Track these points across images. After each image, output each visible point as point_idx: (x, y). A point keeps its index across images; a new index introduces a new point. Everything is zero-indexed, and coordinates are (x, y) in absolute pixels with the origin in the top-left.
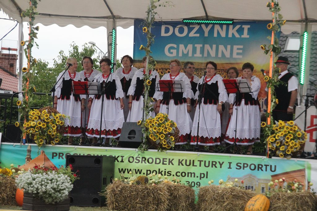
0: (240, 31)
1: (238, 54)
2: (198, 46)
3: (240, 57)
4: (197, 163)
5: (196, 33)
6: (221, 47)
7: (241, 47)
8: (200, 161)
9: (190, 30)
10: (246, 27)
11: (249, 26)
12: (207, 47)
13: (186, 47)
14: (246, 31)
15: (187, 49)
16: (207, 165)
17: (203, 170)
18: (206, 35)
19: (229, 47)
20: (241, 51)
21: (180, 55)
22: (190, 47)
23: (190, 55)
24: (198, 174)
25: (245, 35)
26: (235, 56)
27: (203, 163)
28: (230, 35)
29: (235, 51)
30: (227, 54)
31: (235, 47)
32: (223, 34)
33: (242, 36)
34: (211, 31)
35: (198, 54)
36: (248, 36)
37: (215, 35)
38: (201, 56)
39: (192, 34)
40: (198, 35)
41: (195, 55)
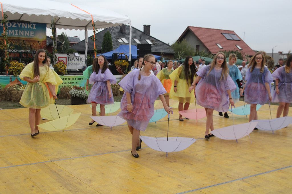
0: (32, 26)
1: (32, 35)
2: (17, 31)
3: (33, 36)
4: (74, 79)
5: (15, 26)
6: (26, 32)
7: (33, 32)
8: (76, 78)
9: (13, 24)
10: (34, 25)
11: (35, 25)
12: (20, 31)
13: (12, 31)
14: (34, 26)
15: (12, 32)
16: (78, 79)
17: (76, 81)
18: (19, 27)
19: (29, 32)
20: (33, 34)
21: (10, 34)
22: (13, 31)
23: (13, 34)
24: (75, 83)
25: (34, 28)
26: (31, 35)
27: (76, 79)
28: (29, 28)
29: (31, 34)
30: (28, 35)
31: (31, 32)
32: (26, 27)
33: (33, 28)
34: (21, 26)
35: (17, 34)
36: (35, 28)
37: (23, 27)
38: (18, 35)
39: (13, 26)
40: (16, 27)
41: (16, 34)
